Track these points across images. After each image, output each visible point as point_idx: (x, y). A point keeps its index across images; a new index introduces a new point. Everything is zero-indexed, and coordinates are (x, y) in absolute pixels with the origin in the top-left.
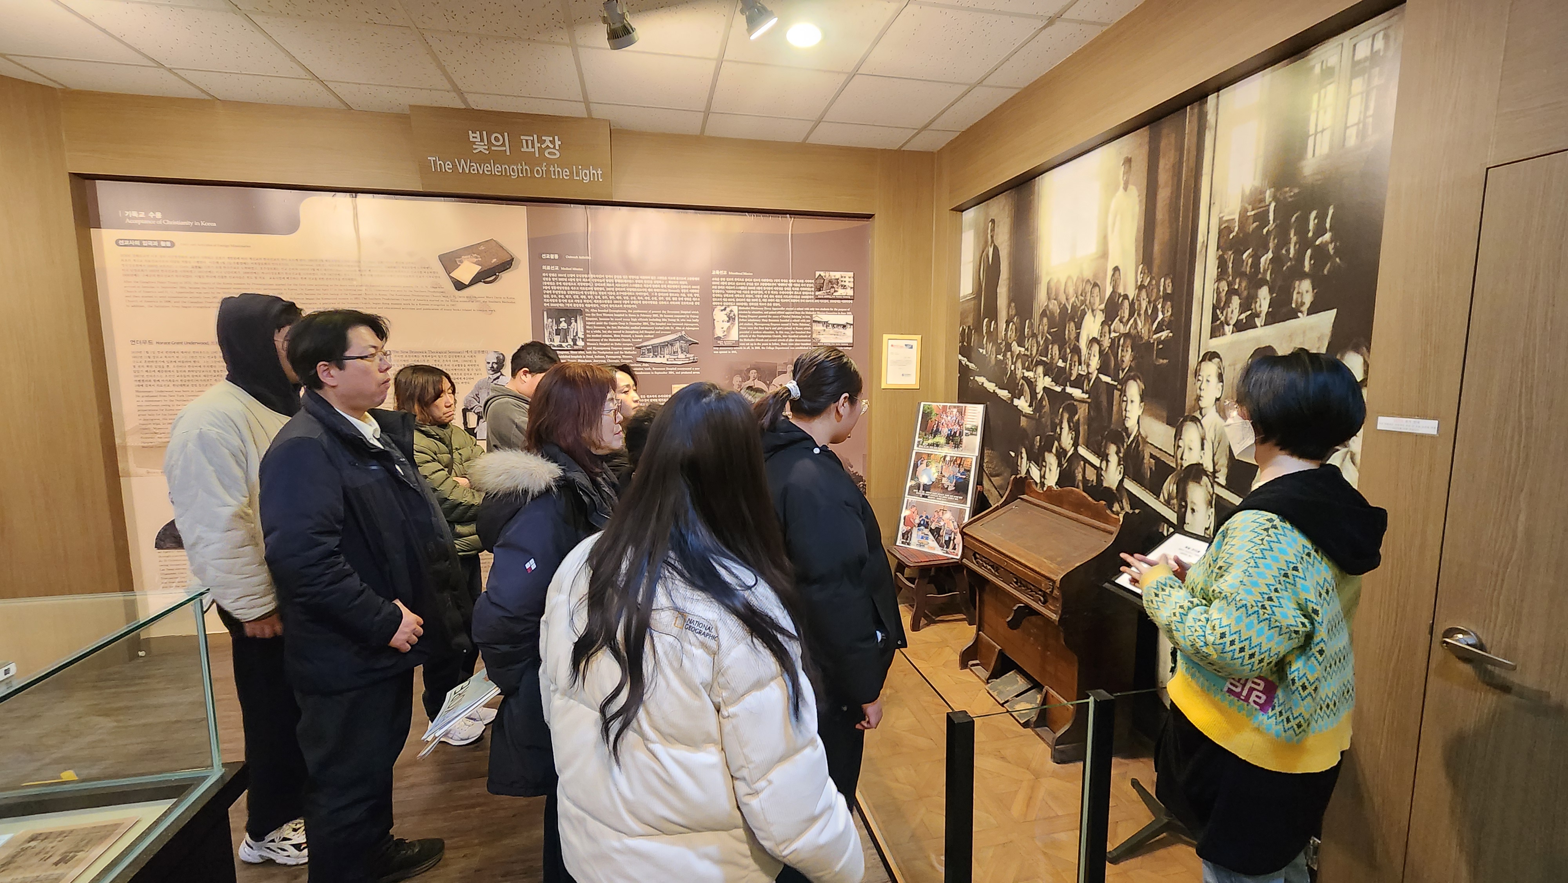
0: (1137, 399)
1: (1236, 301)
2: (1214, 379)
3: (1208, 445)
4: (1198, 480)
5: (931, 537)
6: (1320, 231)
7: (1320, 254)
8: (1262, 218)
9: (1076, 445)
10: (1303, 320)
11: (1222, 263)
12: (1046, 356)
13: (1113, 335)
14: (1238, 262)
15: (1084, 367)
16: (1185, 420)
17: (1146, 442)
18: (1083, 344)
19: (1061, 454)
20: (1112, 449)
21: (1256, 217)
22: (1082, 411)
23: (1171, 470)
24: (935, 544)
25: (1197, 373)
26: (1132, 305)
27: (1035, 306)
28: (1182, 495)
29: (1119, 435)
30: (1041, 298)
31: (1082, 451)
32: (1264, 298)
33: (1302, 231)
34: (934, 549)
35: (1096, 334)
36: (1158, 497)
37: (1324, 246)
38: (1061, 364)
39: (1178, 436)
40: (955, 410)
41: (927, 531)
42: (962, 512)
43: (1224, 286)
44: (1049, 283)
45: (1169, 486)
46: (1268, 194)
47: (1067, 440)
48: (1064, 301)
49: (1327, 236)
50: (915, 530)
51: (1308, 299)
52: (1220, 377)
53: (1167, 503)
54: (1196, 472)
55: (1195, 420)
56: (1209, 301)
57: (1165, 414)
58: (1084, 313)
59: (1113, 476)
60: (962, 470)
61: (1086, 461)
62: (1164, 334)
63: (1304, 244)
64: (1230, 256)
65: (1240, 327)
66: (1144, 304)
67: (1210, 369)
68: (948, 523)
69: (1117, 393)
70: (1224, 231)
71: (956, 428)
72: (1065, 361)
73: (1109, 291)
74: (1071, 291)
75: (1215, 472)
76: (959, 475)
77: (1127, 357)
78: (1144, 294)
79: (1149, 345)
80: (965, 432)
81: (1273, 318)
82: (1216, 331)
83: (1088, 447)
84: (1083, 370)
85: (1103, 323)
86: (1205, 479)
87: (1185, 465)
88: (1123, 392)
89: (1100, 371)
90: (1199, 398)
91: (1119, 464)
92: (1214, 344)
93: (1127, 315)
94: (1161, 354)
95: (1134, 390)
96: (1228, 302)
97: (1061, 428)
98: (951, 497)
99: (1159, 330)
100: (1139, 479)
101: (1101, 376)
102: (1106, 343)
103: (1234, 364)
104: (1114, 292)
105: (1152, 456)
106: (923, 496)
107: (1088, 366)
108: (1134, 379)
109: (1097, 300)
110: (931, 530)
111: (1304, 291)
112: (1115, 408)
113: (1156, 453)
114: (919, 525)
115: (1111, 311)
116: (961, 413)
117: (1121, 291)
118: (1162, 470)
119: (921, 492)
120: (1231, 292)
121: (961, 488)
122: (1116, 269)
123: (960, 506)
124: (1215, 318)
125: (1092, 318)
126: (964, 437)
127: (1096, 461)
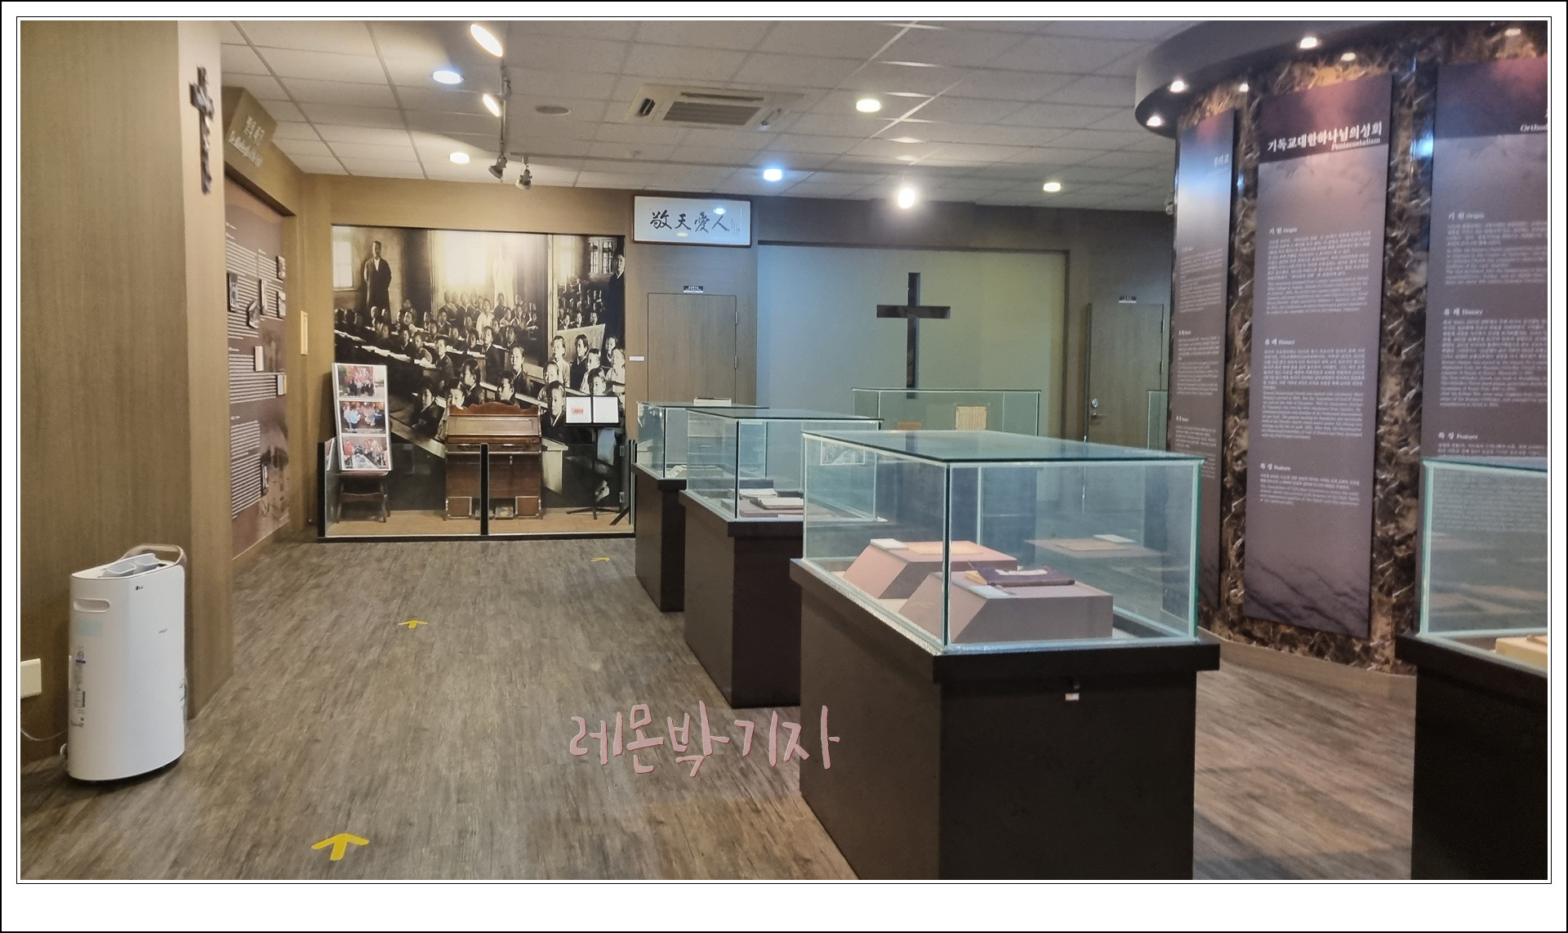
0: (520, 356)
1: (568, 317)
2: (561, 346)
3: (560, 373)
4: (557, 388)
5: (367, 459)
6: (598, 298)
7: (598, 305)
8: (576, 288)
9: (477, 381)
10: (595, 326)
11: (560, 302)
12: (448, 334)
13: (501, 326)
14: (568, 302)
15: (482, 341)
16: (548, 364)
17: (526, 374)
18: (479, 328)
19: (465, 388)
20: (506, 381)
21: (573, 288)
22: (481, 364)
23: (543, 385)
24: (371, 464)
25: (552, 344)
26: (513, 312)
27: (433, 305)
28: (549, 395)
29: (510, 374)
30: (439, 301)
31: (482, 384)
32: (580, 318)
33: (592, 296)
34: (371, 467)
35: (489, 324)
36: (537, 399)
37: (599, 303)
38: (460, 338)
39: (545, 370)
40: (365, 370)
41: (362, 456)
42: (384, 439)
43: (562, 311)
44: (445, 294)
45: (542, 392)
46: (578, 280)
47: (469, 379)
48: (461, 305)
49: (600, 300)
50: (354, 457)
51: (596, 320)
52: (564, 346)
53: (542, 400)
54: (556, 384)
55: (553, 363)
56: (556, 316)
57: (537, 362)
58: (478, 314)
59: (507, 393)
60: (378, 411)
61: (486, 389)
62: (534, 327)
63: (593, 301)
64: (564, 300)
65: (570, 327)
66: (520, 313)
67: (558, 343)
68: (375, 447)
69: (506, 354)
70: (560, 290)
71: (368, 382)
72: (464, 337)
73: (496, 304)
74: (467, 300)
75: (565, 383)
76: (377, 414)
77: (512, 337)
78: (520, 308)
79: (525, 332)
80: (375, 384)
81: (583, 325)
82: (560, 327)
83: (487, 381)
84: (481, 343)
85: (493, 320)
86: (560, 386)
87: (550, 382)
88: (511, 353)
89: (493, 343)
90: (554, 354)
91: (511, 387)
92: (560, 333)
93: (510, 317)
94: (532, 336)
95: (518, 352)
96: (565, 317)
97: (464, 374)
98: (374, 430)
99: (530, 325)
100: (524, 392)
101: (495, 346)
102: (497, 329)
103: (569, 341)
104: (500, 304)
105: (531, 381)
106: (354, 432)
107: (484, 340)
108: (518, 346)
109: (488, 308)
110: (366, 455)
111: (594, 317)
112: (506, 361)
113: (532, 379)
114: (356, 453)
115: (499, 314)
116: (370, 371)
117: (505, 305)
118: (537, 386)
119: (351, 430)
120: (565, 314)
121: (380, 423)
122: (500, 295)
123: (383, 435)
124: (559, 323)
125: (485, 316)
126: (375, 388)
127: (495, 389)
